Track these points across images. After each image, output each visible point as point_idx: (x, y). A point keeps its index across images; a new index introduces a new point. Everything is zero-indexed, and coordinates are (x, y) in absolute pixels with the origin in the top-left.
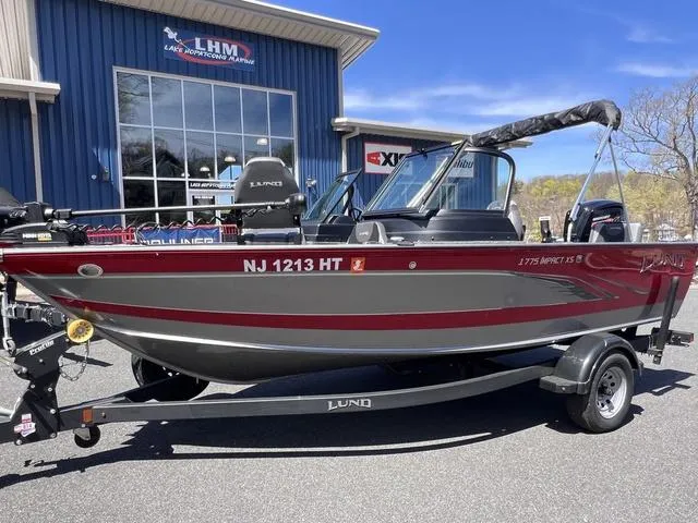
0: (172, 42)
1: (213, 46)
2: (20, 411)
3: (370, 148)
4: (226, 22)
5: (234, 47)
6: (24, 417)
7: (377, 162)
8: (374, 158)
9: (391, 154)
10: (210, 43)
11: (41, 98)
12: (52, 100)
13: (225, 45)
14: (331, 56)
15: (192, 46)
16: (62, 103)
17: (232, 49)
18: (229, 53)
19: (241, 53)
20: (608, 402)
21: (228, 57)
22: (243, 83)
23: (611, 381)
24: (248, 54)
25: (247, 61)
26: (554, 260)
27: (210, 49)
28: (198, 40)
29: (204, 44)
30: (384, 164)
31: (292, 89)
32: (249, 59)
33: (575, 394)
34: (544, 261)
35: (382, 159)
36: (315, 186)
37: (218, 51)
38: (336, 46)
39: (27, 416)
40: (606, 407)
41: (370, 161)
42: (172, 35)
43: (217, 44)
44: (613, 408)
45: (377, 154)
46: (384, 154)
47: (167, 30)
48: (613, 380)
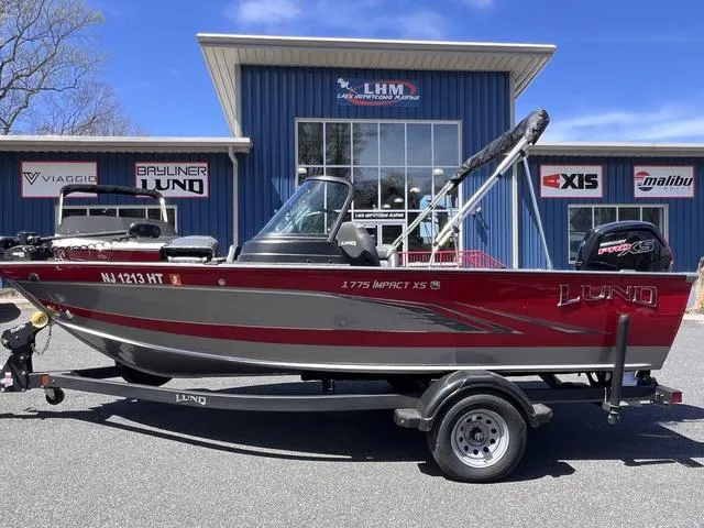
0: (345, 91)
1: (381, 88)
2: (5, 369)
3: (546, 171)
4: (392, 65)
5: (401, 87)
6: (7, 374)
7: (557, 186)
8: (552, 181)
9: (573, 176)
10: (377, 86)
11: (239, 151)
12: (248, 152)
13: (392, 86)
14: (502, 80)
15: (361, 91)
16: (256, 152)
17: (397, 89)
18: (395, 93)
19: (407, 91)
20: (486, 450)
21: (394, 96)
22: (407, 118)
23: (490, 427)
24: (413, 91)
25: (412, 98)
26: (396, 285)
27: (378, 92)
28: (367, 85)
29: (372, 88)
30: (565, 187)
31: (457, 119)
32: (416, 94)
33: (417, 429)
34: (377, 285)
35: (562, 181)
36: (480, 213)
37: (385, 92)
38: (508, 69)
39: (8, 374)
40: (480, 454)
41: (546, 184)
42: (344, 84)
43: (384, 86)
44: (489, 457)
45: (557, 177)
46: (565, 176)
47: (340, 81)
48: (493, 425)
